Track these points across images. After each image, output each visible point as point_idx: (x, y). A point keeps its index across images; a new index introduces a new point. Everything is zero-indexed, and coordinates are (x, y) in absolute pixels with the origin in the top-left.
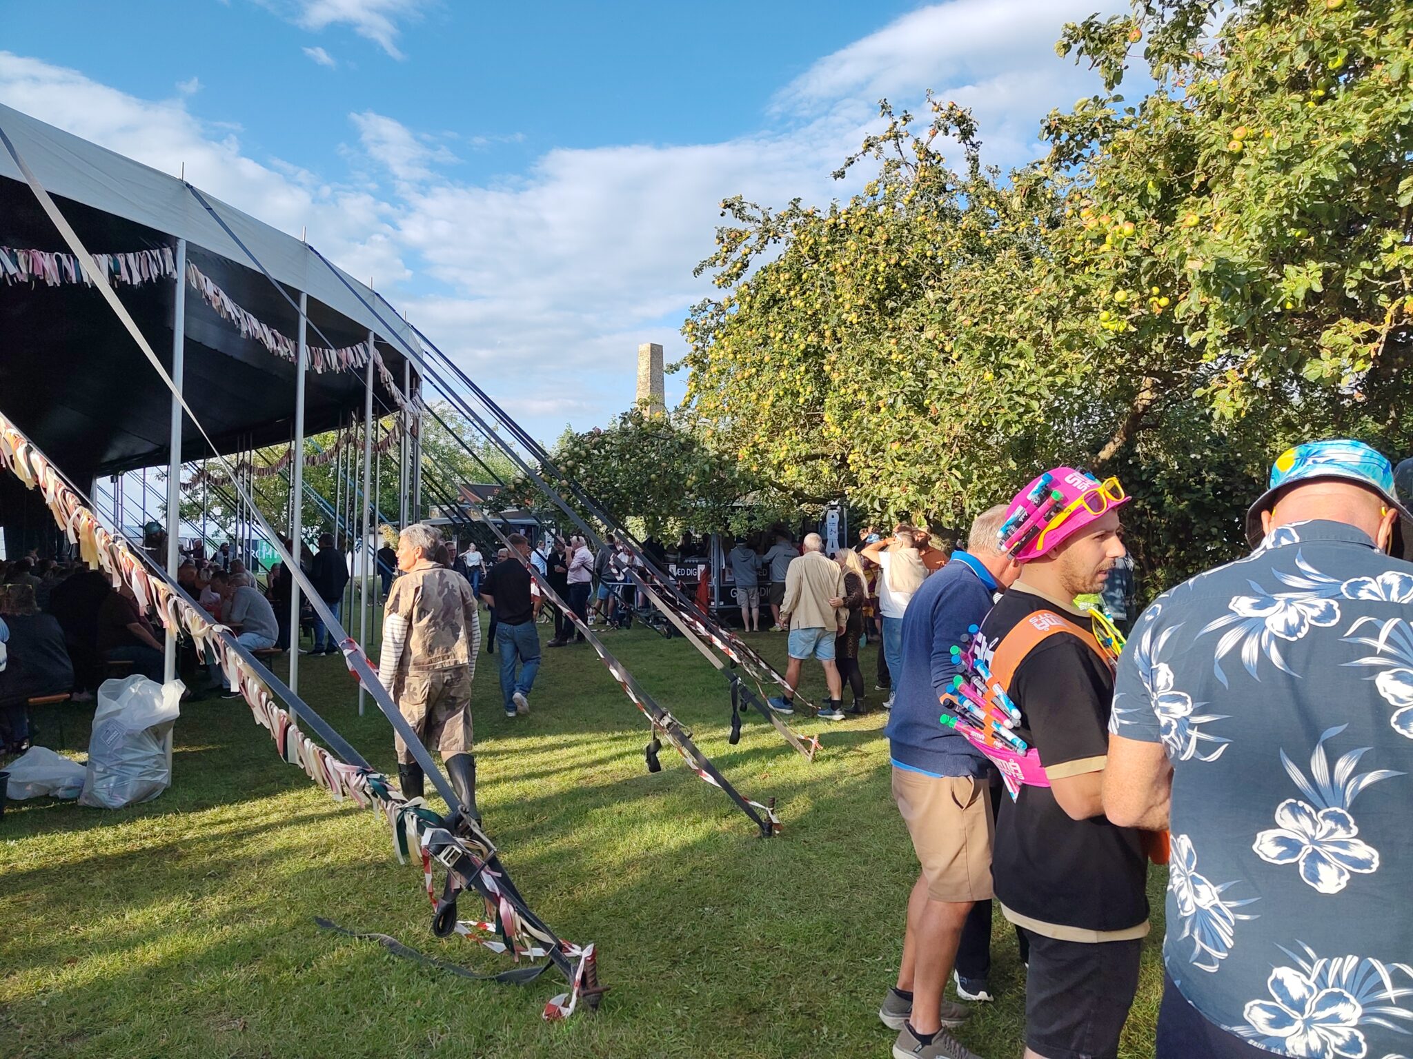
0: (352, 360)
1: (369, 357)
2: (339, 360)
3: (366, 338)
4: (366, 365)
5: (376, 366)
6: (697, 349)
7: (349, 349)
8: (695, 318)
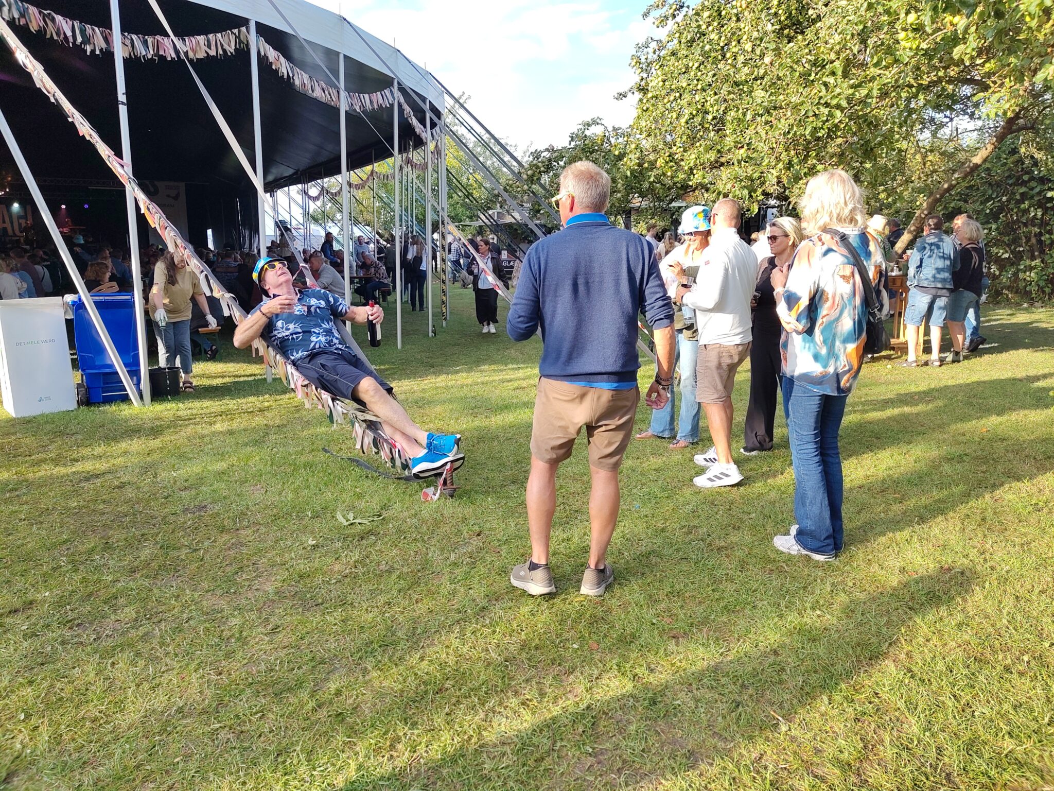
0: (381, 101)
1: (394, 99)
2: (371, 102)
3: (392, 84)
4: (392, 105)
5: (400, 105)
6: (642, 79)
7: (379, 93)
8: (639, 54)
